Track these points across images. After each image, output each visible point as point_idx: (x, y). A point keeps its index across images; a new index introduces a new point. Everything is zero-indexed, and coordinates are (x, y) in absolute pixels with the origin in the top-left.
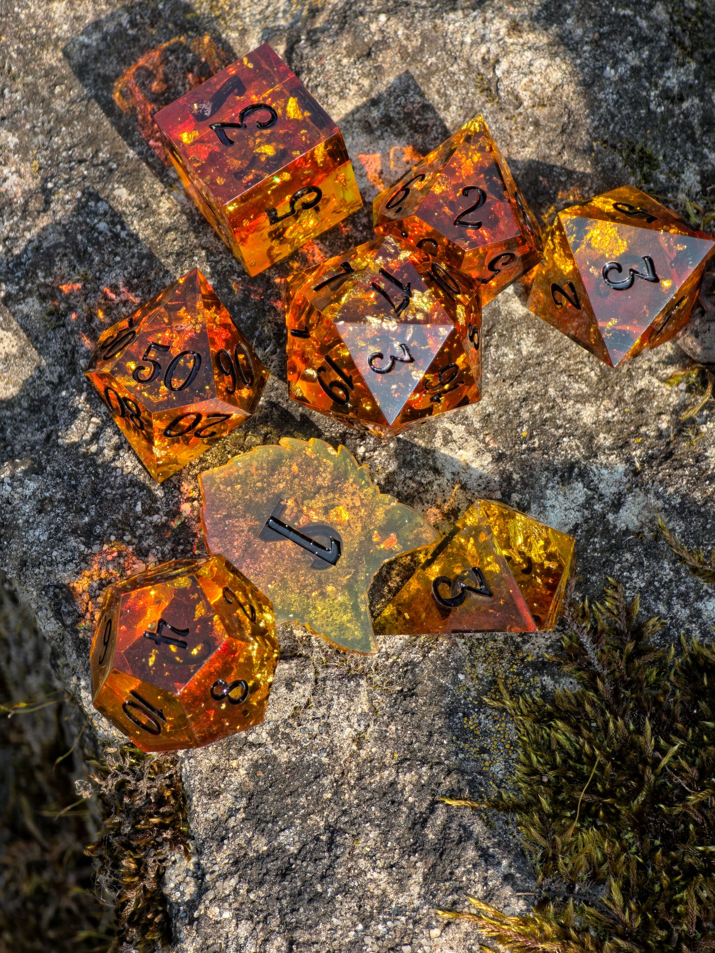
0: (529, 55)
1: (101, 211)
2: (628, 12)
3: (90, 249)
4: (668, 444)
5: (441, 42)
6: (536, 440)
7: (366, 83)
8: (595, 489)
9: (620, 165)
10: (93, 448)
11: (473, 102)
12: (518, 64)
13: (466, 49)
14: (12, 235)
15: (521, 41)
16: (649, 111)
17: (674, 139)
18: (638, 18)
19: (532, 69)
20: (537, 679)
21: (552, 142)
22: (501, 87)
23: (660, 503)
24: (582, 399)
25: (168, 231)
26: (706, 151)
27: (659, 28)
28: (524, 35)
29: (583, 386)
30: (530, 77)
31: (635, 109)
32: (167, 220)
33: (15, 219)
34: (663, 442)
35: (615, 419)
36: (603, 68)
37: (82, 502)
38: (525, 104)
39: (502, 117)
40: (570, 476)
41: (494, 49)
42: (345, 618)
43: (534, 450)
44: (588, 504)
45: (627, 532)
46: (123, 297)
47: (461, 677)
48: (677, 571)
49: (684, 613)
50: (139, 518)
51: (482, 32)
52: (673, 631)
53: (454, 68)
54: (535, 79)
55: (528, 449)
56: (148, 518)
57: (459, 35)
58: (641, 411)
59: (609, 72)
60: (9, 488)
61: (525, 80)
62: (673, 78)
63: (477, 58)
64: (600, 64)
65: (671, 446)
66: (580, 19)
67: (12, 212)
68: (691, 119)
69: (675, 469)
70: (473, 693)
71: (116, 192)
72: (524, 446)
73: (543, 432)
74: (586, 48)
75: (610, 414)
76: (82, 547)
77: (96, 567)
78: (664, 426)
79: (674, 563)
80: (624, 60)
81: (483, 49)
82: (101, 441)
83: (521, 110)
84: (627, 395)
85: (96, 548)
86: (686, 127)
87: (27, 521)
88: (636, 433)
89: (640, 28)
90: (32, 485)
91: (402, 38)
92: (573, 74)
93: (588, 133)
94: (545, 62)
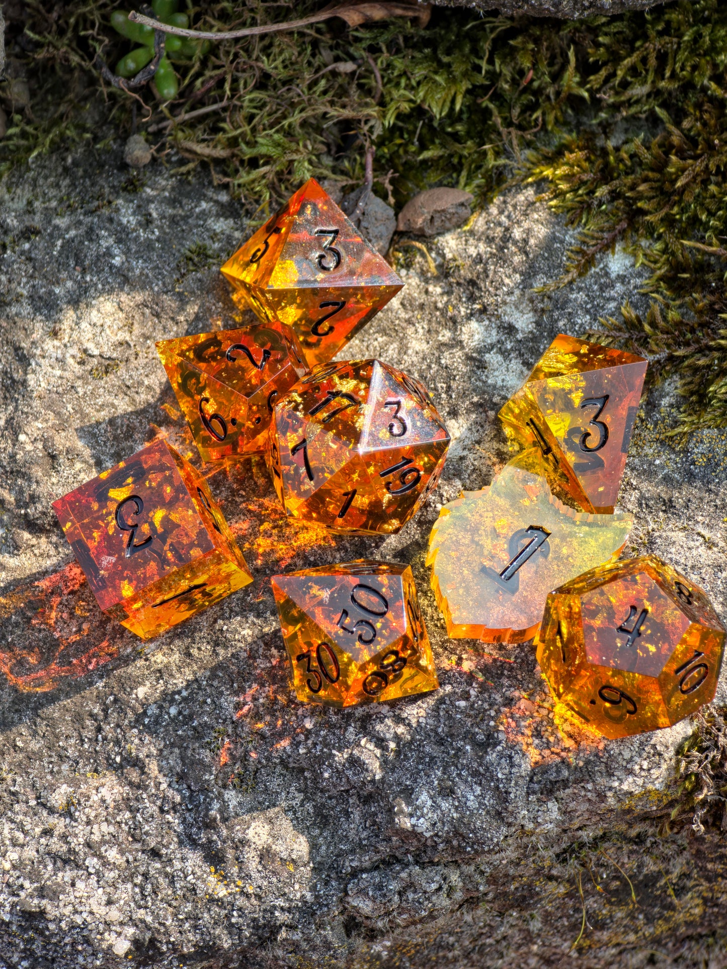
0: (84, 325)
1: (157, 711)
2: (59, 243)
3: (195, 723)
4: (458, 284)
5: (54, 396)
6: (439, 385)
7: (78, 466)
8: (492, 346)
9: (199, 275)
10: (392, 745)
11: (113, 386)
12: (91, 336)
13: (67, 374)
14: (159, 803)
15: (68, 331)
16: (158, 240)
17: (183, 231)
18: (67, 236)
19: (98, 324)
20: (663, 409)
21: (164, 328)
22: (109, 354)
23: (517, 292)
24: (403, 349)
25: (189, 655)
26: (197, 210)
27: (80, 223)
28: (63, 327)
29: (392, 347)
30: (106, 327)
31: (153, 249)
32: (176, 657)
33: (144, 796)
34: (455, 289)
35: (426, 326)
36: (111, 267)
37: (448, 753)
38: (128, 338)
39: (134, 363)
40: (480, 361)
41: (74, 351)
42: (593, 543)
43: (449, 388)
44: (505, 354)
45: (538, 324)
46: (248, 699)
47: (657, 462)
48: (580, 289)
49: (619, 287)
50: (472, 706)
51: (53, 360)
52: (634, 299)
53: (81, 391)
54: (109, 323)
55: (447, 392)
56: (472, 699)
57: (53, 379)
58: (422, 307)
59: (117, 261)
60: (422, 820)
61: (108, 331)
62: (128, 218)
63: (77, 369)
64: (106, 269)
65: (462, 281)
66: (58, 282)
67: (137, 800)
68: (167, 215)
69: (487, 276)
70: (673, 456)
71: (141, 696)
72: (444, 396)
73: (433, 379)
74: (88, 279)
75: (421, 331)
76: (499, 748)
77: (520, 738)
78: (439, 290)
79: (572, 289)
80: (108, 248)
81: (70, 361)
82: (388, 736)
83: (132, 344)
84: (403, 315)
85: (502, 736)
86: (174, 221)
87: (456, 808)
88: (444, 312)
89: (76, 236)
90: (424, 798)
91: (45, 425)
92: (111, 291)
93: (166, 293)
94: (94, 313)
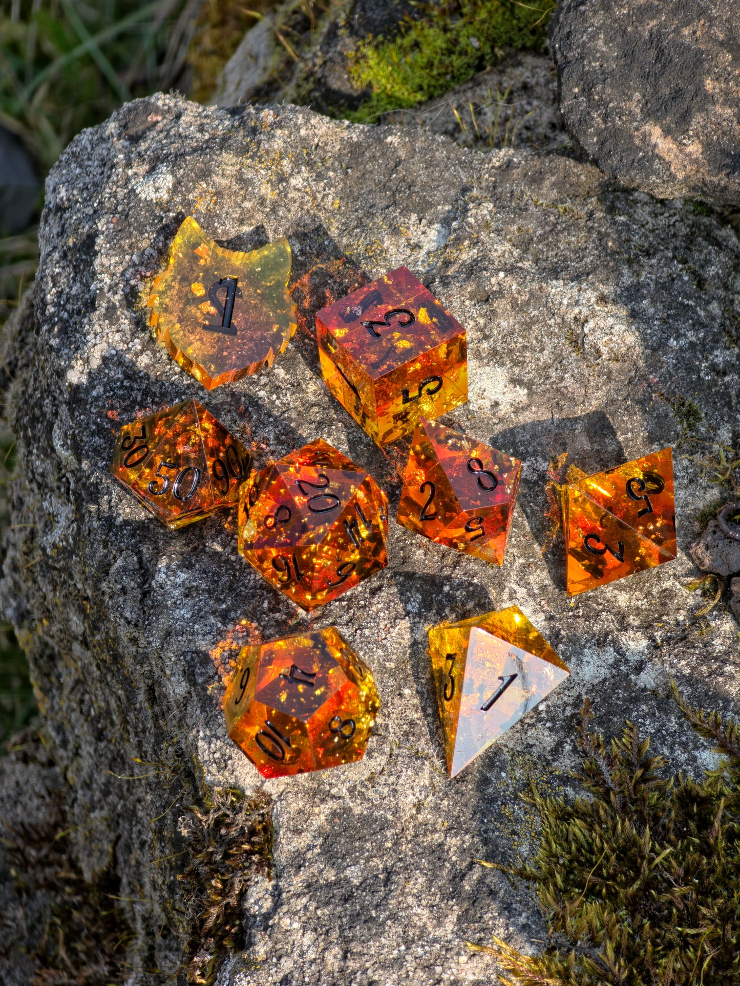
0: (611, 321)
1: (262, 382)
2: (691, 303)
3: (250, 409)
4: (684, 630)
5: (544, 300)
6: (581, 610)
7: (482, 321)
8: (623, 655)
9: (671, 414)
11: (562, 350)
12: (602, 325)
13: (564, 308)
15: (606, 309)
16: (699, 377)
17: (715, 403)
18: (698, 309)
19: (613, 331)
20: (562, 788)
21: (620, 390)
22: (587, 341)
23: (674, 671)
25: (313, 405)
27: (713, 319)
28: (609, 306)
30: (610, 336)
31: (689, 373)
32: (313, 399)
34: (680, 629)
35: (644, 607)
36: (668, 339)
37: (221, 594)
38: (604, 357)
39: (583, 364)
40: (605, 642)
41: (585, 311)
43: (578, 617)
44: (616, 665)
45: (644, 689)
46: (272, 448)
47: (503, 774)
48: (681, 725)
49: (683, 757)
50: (264, 613)
51: (577, 298)
52: (673, 769)
53: (552, 322)
54: (614, 339)
55: (574, 616)
56: (271, 614)
57: (559, 297)
58: (664, 604)
59: (672, 342)
60: (164, 576)
61: (606, 338)
62: (720, 357)
63: (570, 317)
64: (666, 335)
65: (686, 632)
66: (653, 302)
68: (730, 390)
69: (688, 648)
70: (511, 789)
71: (276, 371)
72: (571, 613)
73: (587, 606)
74: (656, 323)
75: (640, 603)
76: (220, 625)
77: (229, 641)
78: (681, 618)
79: (679, 718)
80: (685, 335)
81: (576, 311)
83: (599, 361)
84: (655, 591)
85: (230, 627)
86: (725, 396)
87: (175, 603)
88: (659, 620)
89: (699, 316)
90: (183, 576)
91: (514, 291)
92: (644, 340)
93: (649, 386)
94: (623, 328)
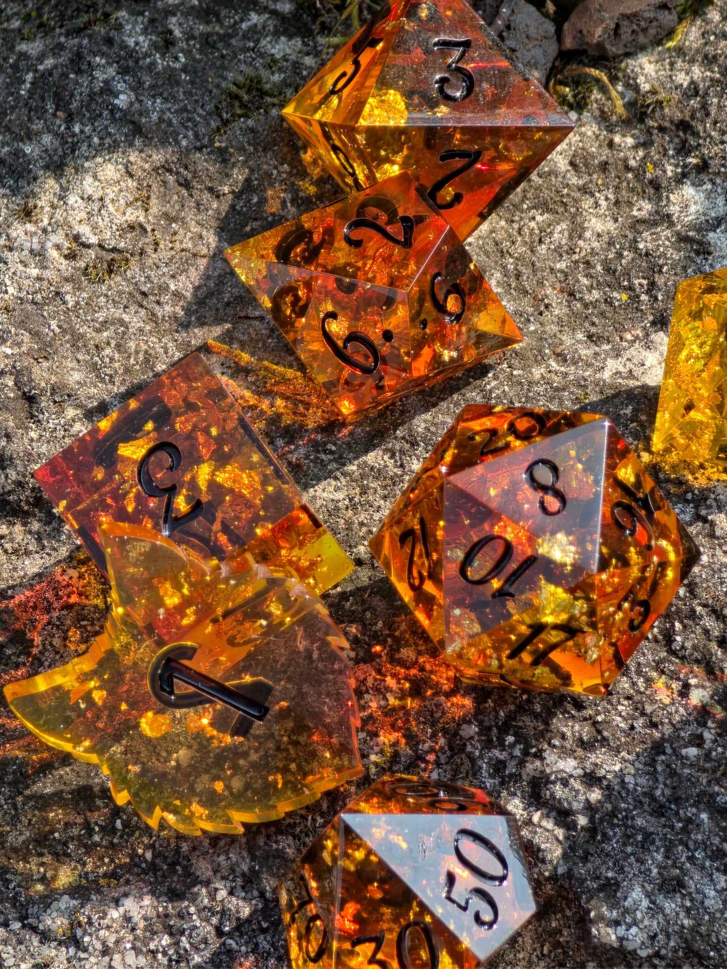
0: (72, 199)
2: (29, 77)
4: (661, 129)
5: (29, 307)
6: (636, 282)
8: (719, 221)
9: (250, 123)
10: (582, 821)
11: (120, 293)
12: (83, 215)
13: (48, 274)
14: (214, 920)
15: (47, 209)
16: (184, 69)
17: (223, 57)
18: (41, 67)
19: (96, 196)
21: (198, 204)
22: (113, 243)
24: (577, 231)
26: (244, 26)
27: (60, 47)
28: (39, 204)
29: (559, 228)
30: (107, 201)
31: (178, 83)
33: (192, 910)
34: (657, 137)
35: (611, 196)
36: (113, 109)
37: (672, 827)
38: (142, 219)
39: (152, 257)
40: (700, 243)
41: (58, 238)
43: (652, 285)
50: (707, 756)
51: (26, 252)
53: (70, 300)
54: (112, 196)
55: (648, 292)
56: (708, 745)
57: (27, 282)
58: (604, 167)
59: (122, 101)
60: (634, 930)
61: (111, 208)
62: (138, 39)
63: (64, 266)
64: (105, 113)
65: (667, 124)
66: (29, 136)
67: (181, 916)
68: (196, 33)
69: (708, 114)
72: (644, 297)
73: (627, 274)
74: (77, 129)
75: (603, 203)
78: (630, 141)
80: (106, 82)
81: (54, 254)
82: (576, 806)
83: (149, 228)
84: (574, 180)
86: (207, 42)
87: (688, 911)
88: (639, 173)
89: (55, 67)
90: (636, 895)
91: (16, 350)
92: (114, 147)
93: (199, 149)
94: (89, 180)
